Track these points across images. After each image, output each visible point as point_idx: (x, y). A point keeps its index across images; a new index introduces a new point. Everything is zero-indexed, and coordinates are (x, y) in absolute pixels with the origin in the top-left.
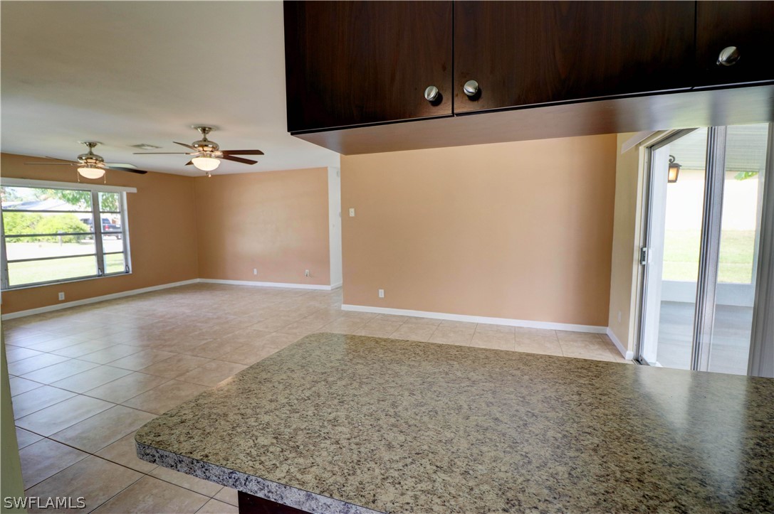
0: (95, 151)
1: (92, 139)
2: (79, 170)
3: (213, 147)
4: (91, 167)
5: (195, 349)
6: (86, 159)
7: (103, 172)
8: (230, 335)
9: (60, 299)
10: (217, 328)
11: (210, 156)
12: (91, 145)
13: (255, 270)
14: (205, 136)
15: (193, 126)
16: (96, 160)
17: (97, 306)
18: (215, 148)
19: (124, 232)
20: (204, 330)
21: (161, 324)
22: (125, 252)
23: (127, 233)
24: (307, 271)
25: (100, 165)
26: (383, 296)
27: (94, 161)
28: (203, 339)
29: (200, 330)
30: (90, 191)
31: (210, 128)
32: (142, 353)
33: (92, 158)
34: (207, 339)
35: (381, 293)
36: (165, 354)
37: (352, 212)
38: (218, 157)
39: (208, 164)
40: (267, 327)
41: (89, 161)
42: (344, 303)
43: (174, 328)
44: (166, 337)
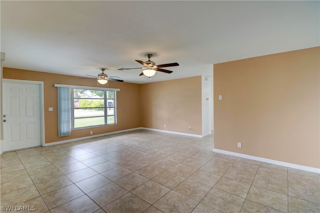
0: (104, 72)
1: (103, 67)
2: (98, 81)
3: (153, 64)
4: (103, 79)
5: (140, 169)
6: (101, 76)
7: (107, 81)
8: (157, 162)
9: (91, 134)
10: (150, 156)
11: (151, 69)
12: (103, 70)
13: (165, 125)
14: (149, 59)
15: (144, 55)
16: (105, 76)
17: (103, 138)
18: (154, 64)
19: (114, 107)
20: (144, 157)
21: (126, 150)
22: (114, 115)
23: (116, 107)
24: (189, 127)
25: (106, 78)
26: (240, 147)
27: (104, 77)
28: (145, 163)
29: (143, 156)
30: (104, 90)
31: (152, 55)
32: (117, 168)
33: (103, 75)
34: (146, 163)
35: (239, 145)
36: (127, 171)
37: (220, 98)
38: (155, 69)
39: (150, 73)
40: (175, 159)
41: (102, 76)
42: (214, 148)
43: (131, 154)
44: (128, 159)
